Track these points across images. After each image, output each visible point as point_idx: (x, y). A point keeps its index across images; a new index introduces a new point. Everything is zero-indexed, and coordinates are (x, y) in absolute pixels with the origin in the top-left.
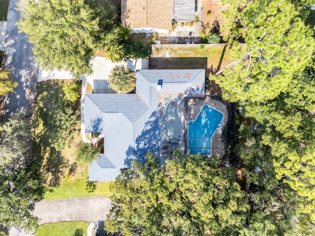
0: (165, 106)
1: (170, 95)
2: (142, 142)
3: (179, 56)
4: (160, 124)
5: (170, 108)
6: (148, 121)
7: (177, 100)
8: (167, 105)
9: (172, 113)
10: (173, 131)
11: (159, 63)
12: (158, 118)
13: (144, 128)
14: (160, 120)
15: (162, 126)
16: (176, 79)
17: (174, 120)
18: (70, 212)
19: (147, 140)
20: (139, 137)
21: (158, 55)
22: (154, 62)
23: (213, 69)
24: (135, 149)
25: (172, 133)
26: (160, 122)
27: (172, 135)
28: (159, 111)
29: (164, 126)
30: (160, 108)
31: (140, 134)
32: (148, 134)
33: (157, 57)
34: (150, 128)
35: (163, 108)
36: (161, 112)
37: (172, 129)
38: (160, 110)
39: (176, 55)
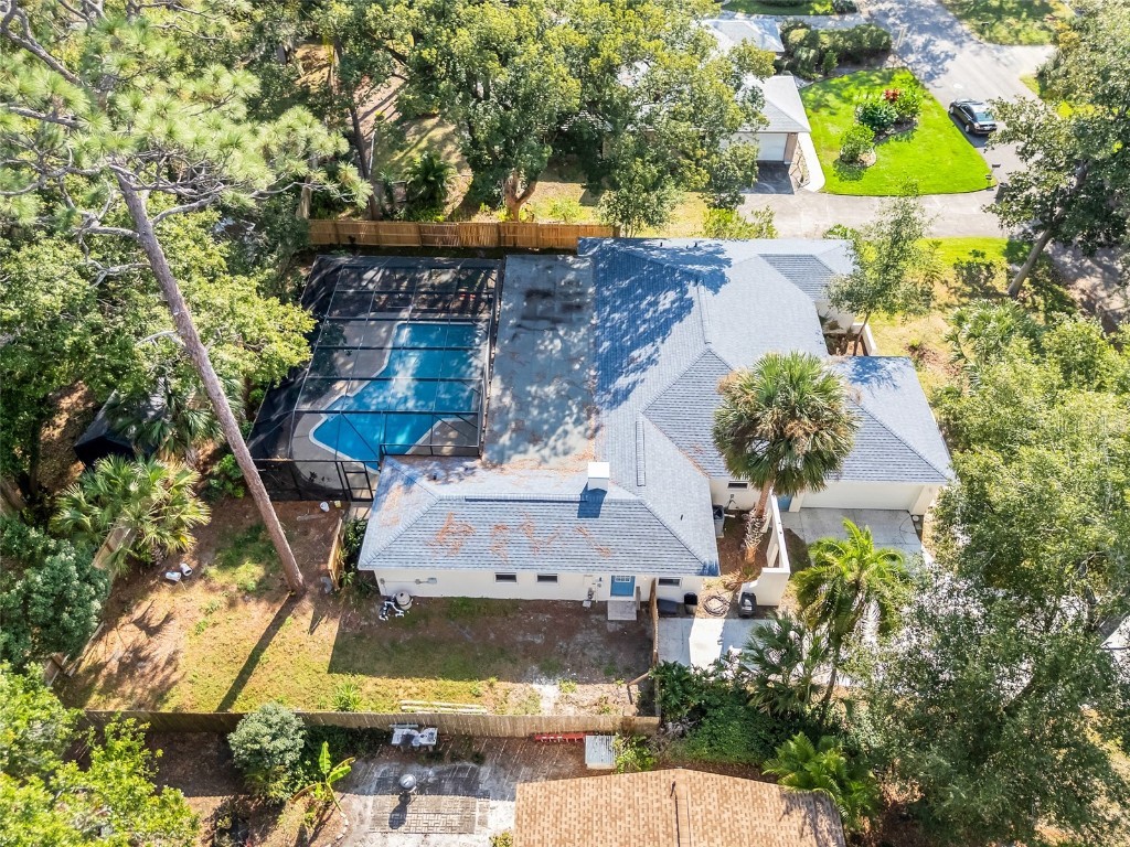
0: (569, 427)
1: (544, 465)
2: (668, 306)
3: (480, 686)
4: (593, 373)
5: (546, 422)
6: (644, 370)
7: (515, 447)
8: (560, 430)
9: (539, 406)
10: (541, 352)
11: (595, 654)
12: (603, 389)
13: (662, 347)
14: (592, 384)
15: (583, 367)
16: (510, 520)
17: (532, 384)
19: (648, 316)
20: (679, 317)
21: (598, 694)
22: (623, 659)
23: (310, 614)
24: (692, 283)
25: (542, 347)
26: (595, 377)
27: (543, 342)
28: (598, 413)
29: (577, 367)
30: (593, 423)
31: (676, 327)
32: (644, 332)
33: (605, 687)
34: (635, 354)
35: (578, 422)
36: (589, 408)
37: (541, 357)
38: (593, 416)
39: (501, 694)
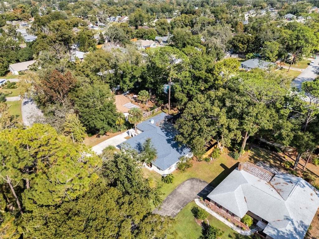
18: (174, 206)
